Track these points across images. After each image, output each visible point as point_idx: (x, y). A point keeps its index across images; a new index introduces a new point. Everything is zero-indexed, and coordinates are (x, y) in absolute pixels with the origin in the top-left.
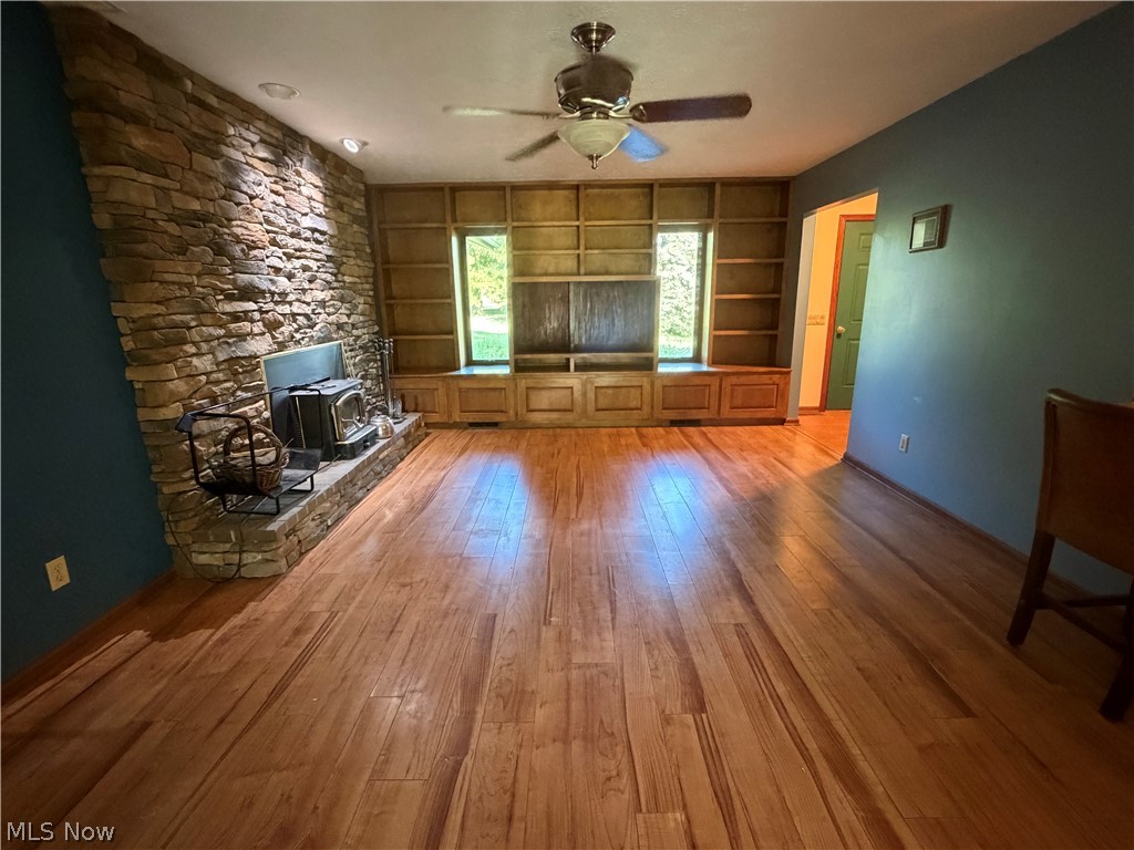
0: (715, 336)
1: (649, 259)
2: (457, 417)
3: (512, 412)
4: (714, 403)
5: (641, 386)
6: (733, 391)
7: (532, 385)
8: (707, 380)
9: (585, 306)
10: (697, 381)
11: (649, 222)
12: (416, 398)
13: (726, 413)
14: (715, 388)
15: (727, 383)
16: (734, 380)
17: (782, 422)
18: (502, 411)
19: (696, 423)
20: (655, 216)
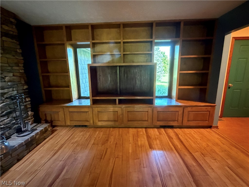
0: (179, 89)
1: (151, 56)
2: (68, 123)
3: (92, 122)
4: (180, 119)
5: (148, 111)
6: (189, 114)
7: (100, 110)
8: (177, 109)
9: (124, 76)
10: (173, 109)
11: (151, 40)
12: (51, 115)
13: (185, 123)
14: (180, 113)
15: (186, 110)
16: (189, 109)
17: (210, 127)
18: (87, 121)
19: (172, 127)
20: (154, 37)
